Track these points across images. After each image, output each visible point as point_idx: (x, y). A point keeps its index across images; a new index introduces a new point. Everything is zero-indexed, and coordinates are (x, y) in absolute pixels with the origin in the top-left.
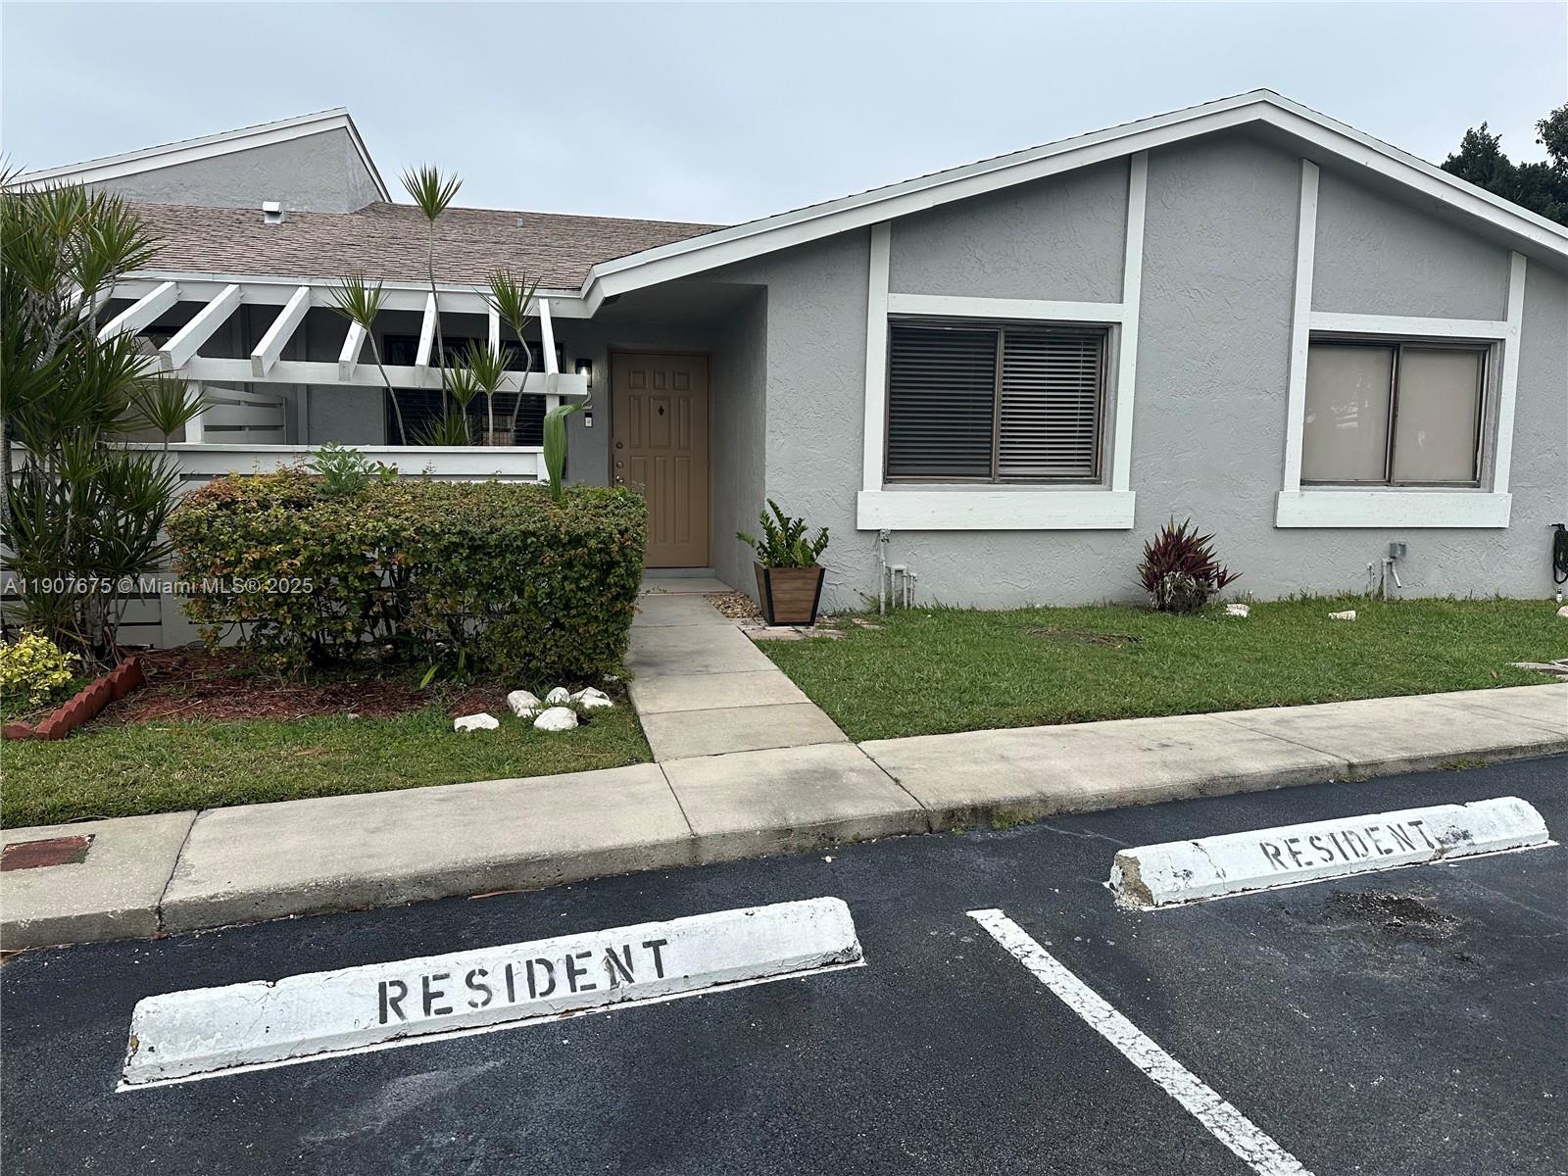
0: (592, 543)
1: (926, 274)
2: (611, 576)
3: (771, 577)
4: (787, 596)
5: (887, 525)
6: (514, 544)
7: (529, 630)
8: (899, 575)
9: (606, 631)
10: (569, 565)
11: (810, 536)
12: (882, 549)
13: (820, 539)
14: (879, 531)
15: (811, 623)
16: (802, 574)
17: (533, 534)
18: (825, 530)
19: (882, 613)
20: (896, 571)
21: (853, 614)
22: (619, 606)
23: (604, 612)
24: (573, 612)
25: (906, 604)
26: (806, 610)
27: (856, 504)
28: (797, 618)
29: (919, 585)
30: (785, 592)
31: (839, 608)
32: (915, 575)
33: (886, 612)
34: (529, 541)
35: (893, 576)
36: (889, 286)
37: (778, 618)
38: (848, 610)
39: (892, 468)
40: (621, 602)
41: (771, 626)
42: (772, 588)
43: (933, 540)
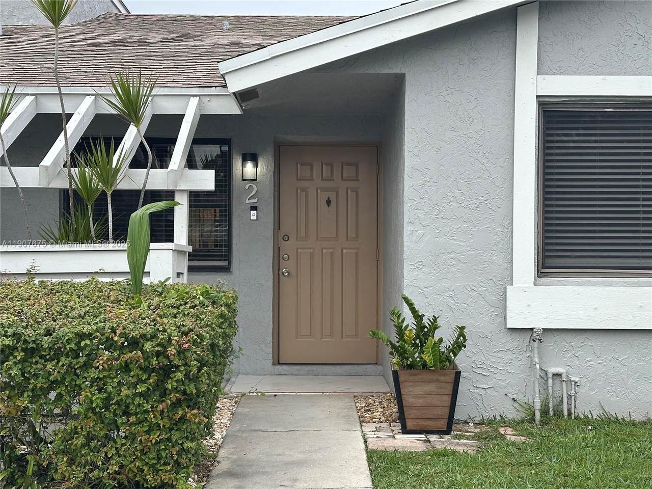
0: (148, 346)
1: (581, 53)
2: (169, 381)
3: (401, 379)
4: (421, 401)
5: (539, 324)
6: (68, 347)
7: (90, 438)
8: (558, 380)
9: (169, 439)
10: (126, 368)
11: (445, 334)
12: (536, 351)
13: (458, 338)
14: (532, 329)
15: (448, 432)
16: (435, 377)
17: (90, 336)
18: (462, 328)
19: (537, 422)
20: (554, 375)
21: (504, 422)
22: (181, 413)
23: (166, 420)
24: (133, 419)
25: (566, 413)
26: (441, 418)
27: (505, 300)
28: (432, 425)
29: (581, 391)
30: (416, 396)
31: (488, 415)
32: (577, 379)
33: (541, 421)
34: (83, 344)
35: (550, 380)
36: (538, 68)
37: (410, 425)
38: (498, 418)
39: (547, 260)
40: (183, 409)
41: (403, 433)
42: (403, 391)
43: (597, 342)
